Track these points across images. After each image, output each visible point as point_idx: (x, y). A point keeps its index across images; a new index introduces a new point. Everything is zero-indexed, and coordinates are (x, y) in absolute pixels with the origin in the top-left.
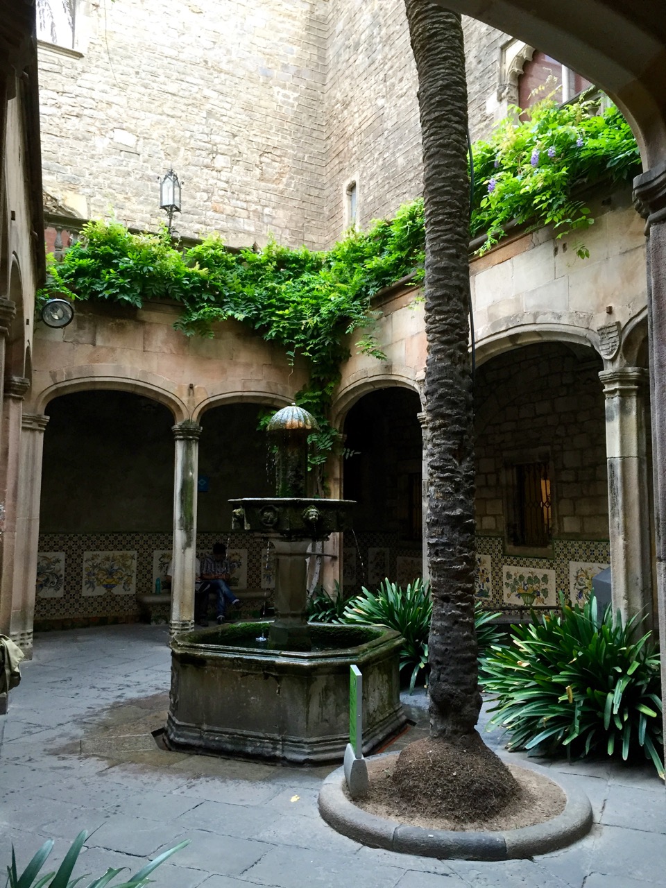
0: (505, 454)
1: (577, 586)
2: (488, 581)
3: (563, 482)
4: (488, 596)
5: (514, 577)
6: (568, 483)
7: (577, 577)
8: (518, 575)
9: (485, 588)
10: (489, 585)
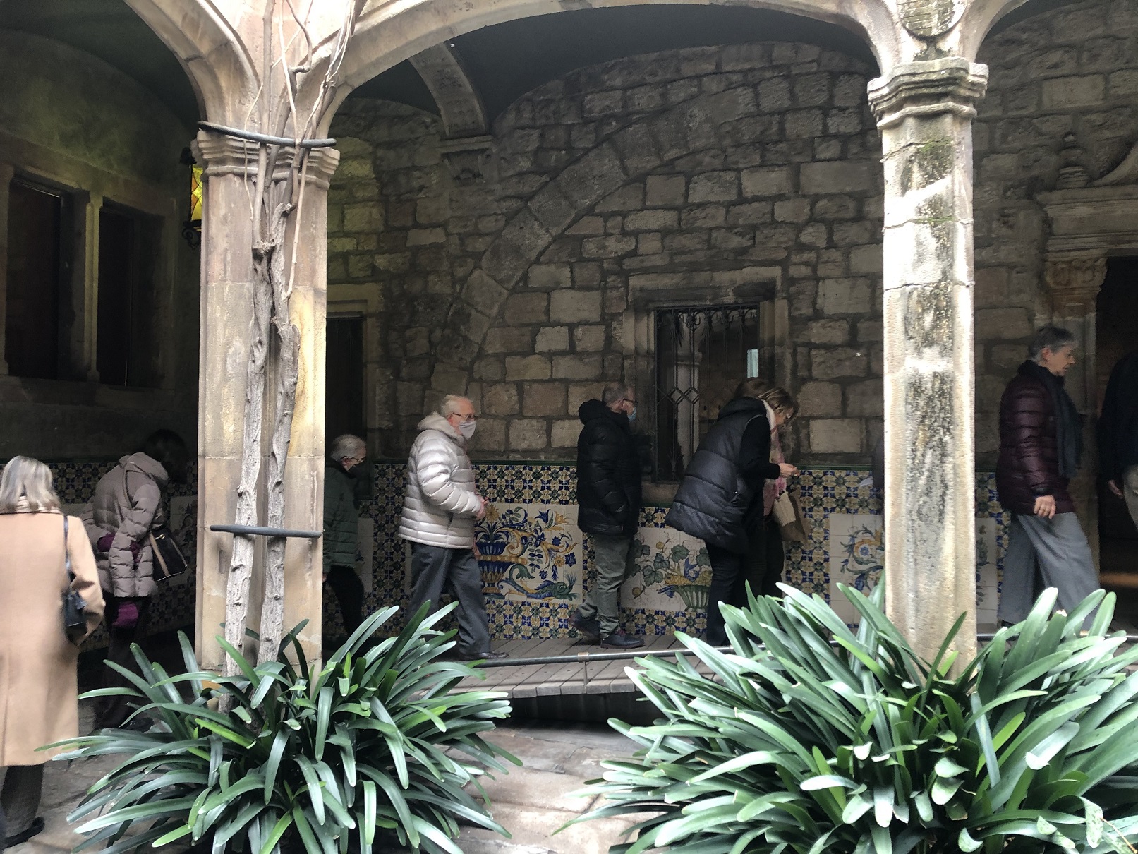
0: (634, 282)
1: (852, 565)
2: (570, 560)
3: (810, 346)
4: (570, 596)
5: (654, 552)
6: (829, 347)
7: (851, 548)
8: (669, 547)
9: (561, 577)
10: (577, 569)
